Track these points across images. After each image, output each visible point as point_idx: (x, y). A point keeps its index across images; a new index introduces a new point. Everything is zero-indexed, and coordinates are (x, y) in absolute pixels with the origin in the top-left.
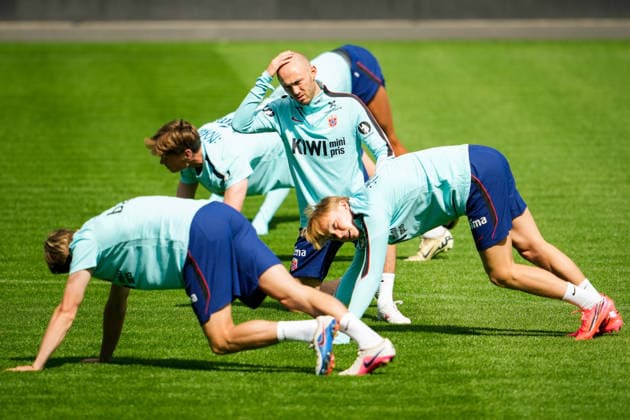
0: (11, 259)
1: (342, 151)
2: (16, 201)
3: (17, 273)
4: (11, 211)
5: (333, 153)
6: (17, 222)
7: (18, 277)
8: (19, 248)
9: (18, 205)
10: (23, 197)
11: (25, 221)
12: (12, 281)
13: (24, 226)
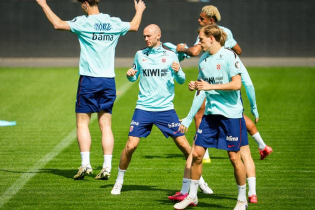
1: (166, 74)
5: (162, 75)
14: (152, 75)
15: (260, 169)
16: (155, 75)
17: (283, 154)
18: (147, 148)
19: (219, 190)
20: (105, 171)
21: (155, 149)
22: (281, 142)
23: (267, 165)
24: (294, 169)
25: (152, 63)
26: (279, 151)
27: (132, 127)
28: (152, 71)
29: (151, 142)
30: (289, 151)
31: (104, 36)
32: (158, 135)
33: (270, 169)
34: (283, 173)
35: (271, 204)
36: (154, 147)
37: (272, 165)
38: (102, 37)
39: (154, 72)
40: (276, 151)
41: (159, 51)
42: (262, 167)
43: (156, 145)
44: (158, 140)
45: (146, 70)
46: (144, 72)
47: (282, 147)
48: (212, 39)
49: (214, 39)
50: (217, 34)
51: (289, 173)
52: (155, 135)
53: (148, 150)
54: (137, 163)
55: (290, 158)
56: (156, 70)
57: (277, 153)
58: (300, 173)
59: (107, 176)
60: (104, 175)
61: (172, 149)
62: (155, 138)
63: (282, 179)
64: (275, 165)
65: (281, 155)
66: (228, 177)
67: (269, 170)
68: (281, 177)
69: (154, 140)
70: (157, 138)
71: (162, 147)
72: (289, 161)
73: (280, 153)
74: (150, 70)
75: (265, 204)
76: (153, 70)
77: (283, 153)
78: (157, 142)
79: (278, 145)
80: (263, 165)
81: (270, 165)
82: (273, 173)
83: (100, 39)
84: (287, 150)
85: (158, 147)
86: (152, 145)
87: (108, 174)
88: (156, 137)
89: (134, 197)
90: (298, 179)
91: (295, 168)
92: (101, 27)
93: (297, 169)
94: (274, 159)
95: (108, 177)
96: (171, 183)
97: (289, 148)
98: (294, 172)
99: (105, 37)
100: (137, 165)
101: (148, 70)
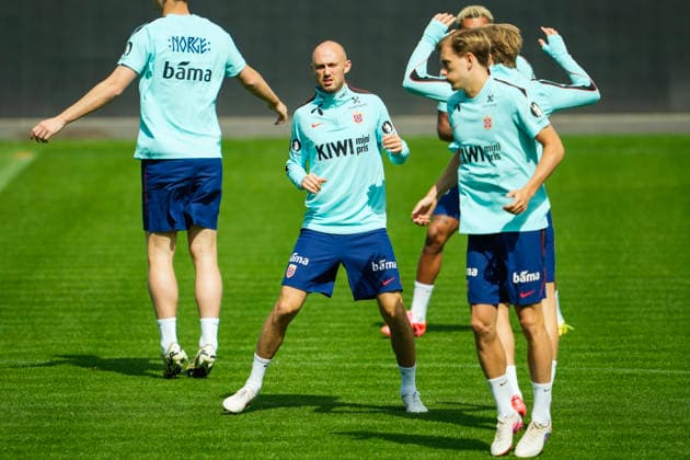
0: (663, 350)
1: (366, 148)
2: (668, 292)
3: (669, 363)
4: (662, 302)
5: (360, 150)
6: (669, 312)
7: (670, 368)
8: (671, 339)
9: (671, 296)
10: (675, 288)
11: (678, 312)
12: (663, 372)
13: (676, 317)
14: (338, 155)
15: (295, 361)
16: (345, 153)
17: (344, 328)
18: (45, 317)
19: (203, 407)
20: (203, 353)
21: (63, 318)
22: (339, 301)
23: (309, 352)
24: (367, 361)
25: (334, 128)
26: (334, 322)
27: (295, 267)
28: (336, 145)
29: (53, 302)
30: (357, 322)
31: (190, 70)
32: (69, 288)
33: (315, 361)
34: (344, 369)
35: (317, 438)
36: (61, 314)
37: (321, 352)
38: (184, 73)
39: (340, 148)
40: (330, 322)
41: (344, 98)
42: (298, 357)
43: (64, 310)
44: (70, 299)
45: (322, 146)
46: (320, 150)
47: (342, 312)
48: (470, 61)
49: (474, 59)
50: (481, 49)
51: (357, 369)
52: (62, 288)
53: (48, 321)
54: (24, 351)
55: (359, 336)
56: (345, 141)
57: (332, 325)
58: (381, 369)
59: (206, 363)
60: (201, 361)
61: (100, 318)
62: (62, 295)
63: (342, 383)
64: (326, 352)
65: (341, 330)
66: (224, 378)
67: (314, 364)
68: (340, 378)
69: (61, 299)
70: (67, 295)
71: (78, 314)
72: (358, 344)
73: (337, 325)
74: (332, 144)
75: (305, 438)
76: (339, 143)
77: (345, 325)
78: (69, 303)
79: (333, 308)
80: (301, 352)
81: (316, 352)
82: (324, 370)
83: (180, 76)
84: (354, 318)
85: (69, 315)
86: (57, 310)
87: (208, 359)
88: (65, 291)
89: (18, 425)
90: (378, 382)
91: (370, 358)
92: (183, 44)
93: (374, 361)
94: (324, 339)
95: (210, 365)
96: (99, 394)
97: (358, 315)
98: (369, 368)
99: (192, 73)
100: (24, 354)
101: (328, 145)
